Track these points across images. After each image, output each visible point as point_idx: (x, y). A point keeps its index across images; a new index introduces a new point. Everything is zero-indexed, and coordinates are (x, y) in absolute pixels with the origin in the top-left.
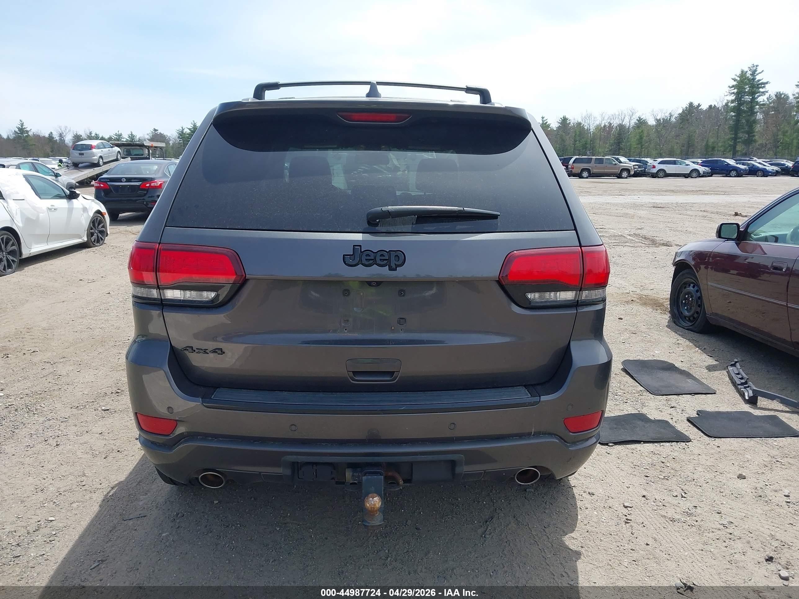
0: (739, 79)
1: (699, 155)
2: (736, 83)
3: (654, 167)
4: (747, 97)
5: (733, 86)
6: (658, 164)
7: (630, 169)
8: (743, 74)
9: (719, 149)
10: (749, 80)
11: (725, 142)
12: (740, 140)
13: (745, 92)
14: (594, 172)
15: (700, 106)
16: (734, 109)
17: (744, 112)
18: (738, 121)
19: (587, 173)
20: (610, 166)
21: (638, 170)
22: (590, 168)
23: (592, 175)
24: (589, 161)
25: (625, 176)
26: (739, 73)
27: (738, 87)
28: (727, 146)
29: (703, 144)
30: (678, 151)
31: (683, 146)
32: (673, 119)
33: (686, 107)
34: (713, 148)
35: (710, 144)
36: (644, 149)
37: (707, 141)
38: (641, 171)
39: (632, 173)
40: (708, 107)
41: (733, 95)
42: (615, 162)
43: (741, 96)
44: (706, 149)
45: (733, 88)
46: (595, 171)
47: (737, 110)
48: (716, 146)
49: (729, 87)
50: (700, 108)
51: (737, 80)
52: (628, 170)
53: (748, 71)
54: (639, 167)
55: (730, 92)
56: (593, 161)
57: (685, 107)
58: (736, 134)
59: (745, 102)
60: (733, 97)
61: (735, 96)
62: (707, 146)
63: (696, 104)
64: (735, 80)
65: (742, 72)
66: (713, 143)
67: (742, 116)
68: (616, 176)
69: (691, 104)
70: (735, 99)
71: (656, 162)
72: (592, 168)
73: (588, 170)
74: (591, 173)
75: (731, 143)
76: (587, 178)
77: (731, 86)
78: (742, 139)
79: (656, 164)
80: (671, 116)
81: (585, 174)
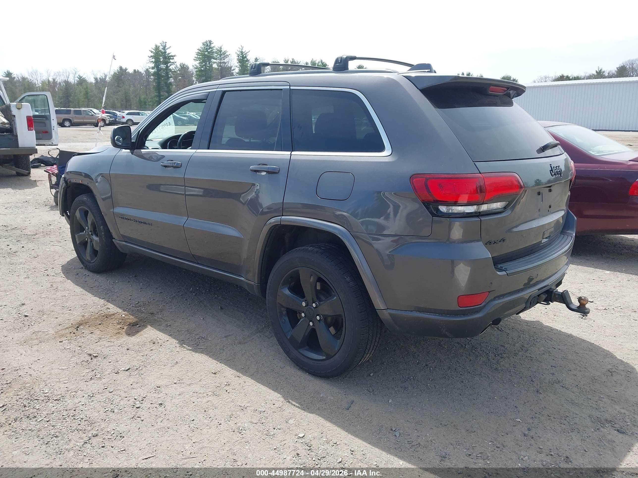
0: (154, 51)
1: (135, 107)
2: (153, 54)
3: (123, 117)
4: (162, 65)
5: (151, 57)
6: (126, 115)
7: (105, 119)
8: (157, 48)
9: (149, 103)
10: (162, 52)
11: (152, 98)
12: (163, 97)
13: (161, 62)
14: (74, 122)
15: (127, 69)
16: (154, 74)
17: (163, 76)
18: (159, 83)
19: (68, 122)
20: (87, 116)
21: (110, 120)
22: (71, 118)
23: (73, 124)
24: (69, 112)
25: (102, 125)
26: (154, 47)
27: (155, 58)
28: (155, 101)
29: (137, 100)
30: (119, 105)
31: (123, 101)
32: (107, 79)
33: (118, 70)
34: (145, 103)
35: (142, 100)
36: (90, 102)
37: (140, 97)
38: (113, 120)
39: (107, 122)
40: (133, 71)
41: (152, 63)
42: (91, 113)
43: (158, 64)
44: (140, 104)
45: (152, 58)
46: (75, 120)
47: (157, 74)
48: (147, 101)
49: (148, 56)
50: (127, 71)
51: (153, 52)
52: (104, 120)
53: (160, 46)
54: (111, 117)
55: (150, 61)
56: (72, 112)
57: (116, 70)
58: (159, 93)
59: (161, 69)
60: (153, 65)
61: (154, 64)
62: (140, 101)
63: (124, 67)
64: (152, 52)
65: (156, 46)
66: (144, 99)
67: (161, 79)
68: (94, 125)
69: (121, 68)
70: (155, 66)
71: (124, 113)
72: (73, 118)
73: (70, 120)
74: (72, 122)
75: (157, 99)
76: (70, 127)
77: (150, 56)
78: (164, 96)
79: (124, 115)
80: (106, 76)
81: (67, 124)
